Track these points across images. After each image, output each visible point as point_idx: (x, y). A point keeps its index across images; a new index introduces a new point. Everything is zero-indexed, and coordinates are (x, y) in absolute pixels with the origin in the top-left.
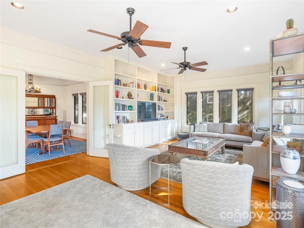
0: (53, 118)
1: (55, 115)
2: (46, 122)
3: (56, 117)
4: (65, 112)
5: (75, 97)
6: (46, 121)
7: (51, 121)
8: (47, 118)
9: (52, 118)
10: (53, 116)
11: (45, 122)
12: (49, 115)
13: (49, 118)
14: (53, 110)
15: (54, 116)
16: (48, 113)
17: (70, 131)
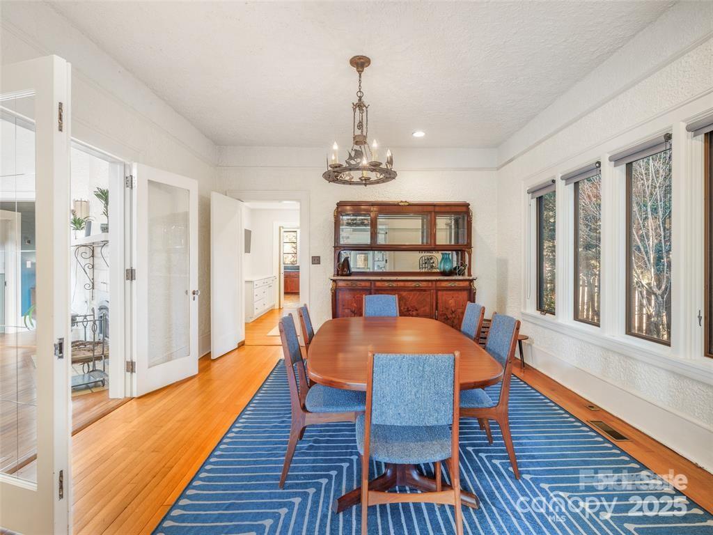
0: (462, 284)
1: (470, 275)
2: (439, 297)
3: (471, 281)
4: (503, 264)
5: (540, 199)
6: (440, 293)
7: (455, 294)
8: (444, 284)
9: (457, 284)
10: (461, 278)
11: (437, 299)
12: (451, 273)
13: (449, 284)
14: (463, 258)
15: (466, 277)
16: (448, 267)
17: (520, 341)
